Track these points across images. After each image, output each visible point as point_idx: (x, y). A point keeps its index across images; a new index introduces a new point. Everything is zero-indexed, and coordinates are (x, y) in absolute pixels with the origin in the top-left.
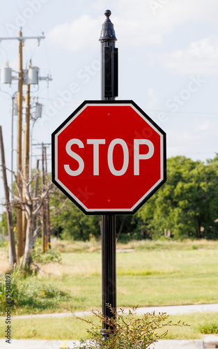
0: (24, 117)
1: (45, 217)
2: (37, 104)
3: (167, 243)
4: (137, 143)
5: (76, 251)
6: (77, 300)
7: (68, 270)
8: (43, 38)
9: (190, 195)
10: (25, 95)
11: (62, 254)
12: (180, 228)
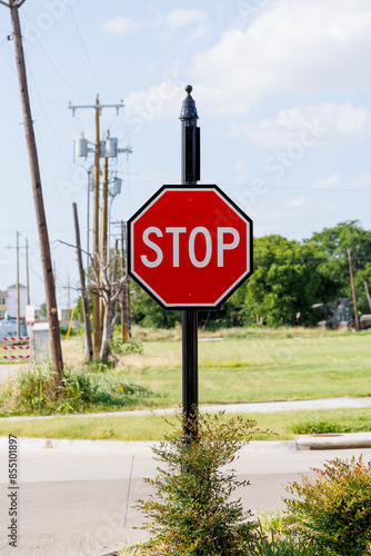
0: (101, 193)
1: (124, 304)
2: (116, 178)
3: (259, 331)
4: (221, 231)
5: (159, 339)
6: (159, 396)
7: (149, 362)
8: (123, 106)
9: (285, 278)
10: (102, 169)
11: (144, 344)
12: (274, 315)
